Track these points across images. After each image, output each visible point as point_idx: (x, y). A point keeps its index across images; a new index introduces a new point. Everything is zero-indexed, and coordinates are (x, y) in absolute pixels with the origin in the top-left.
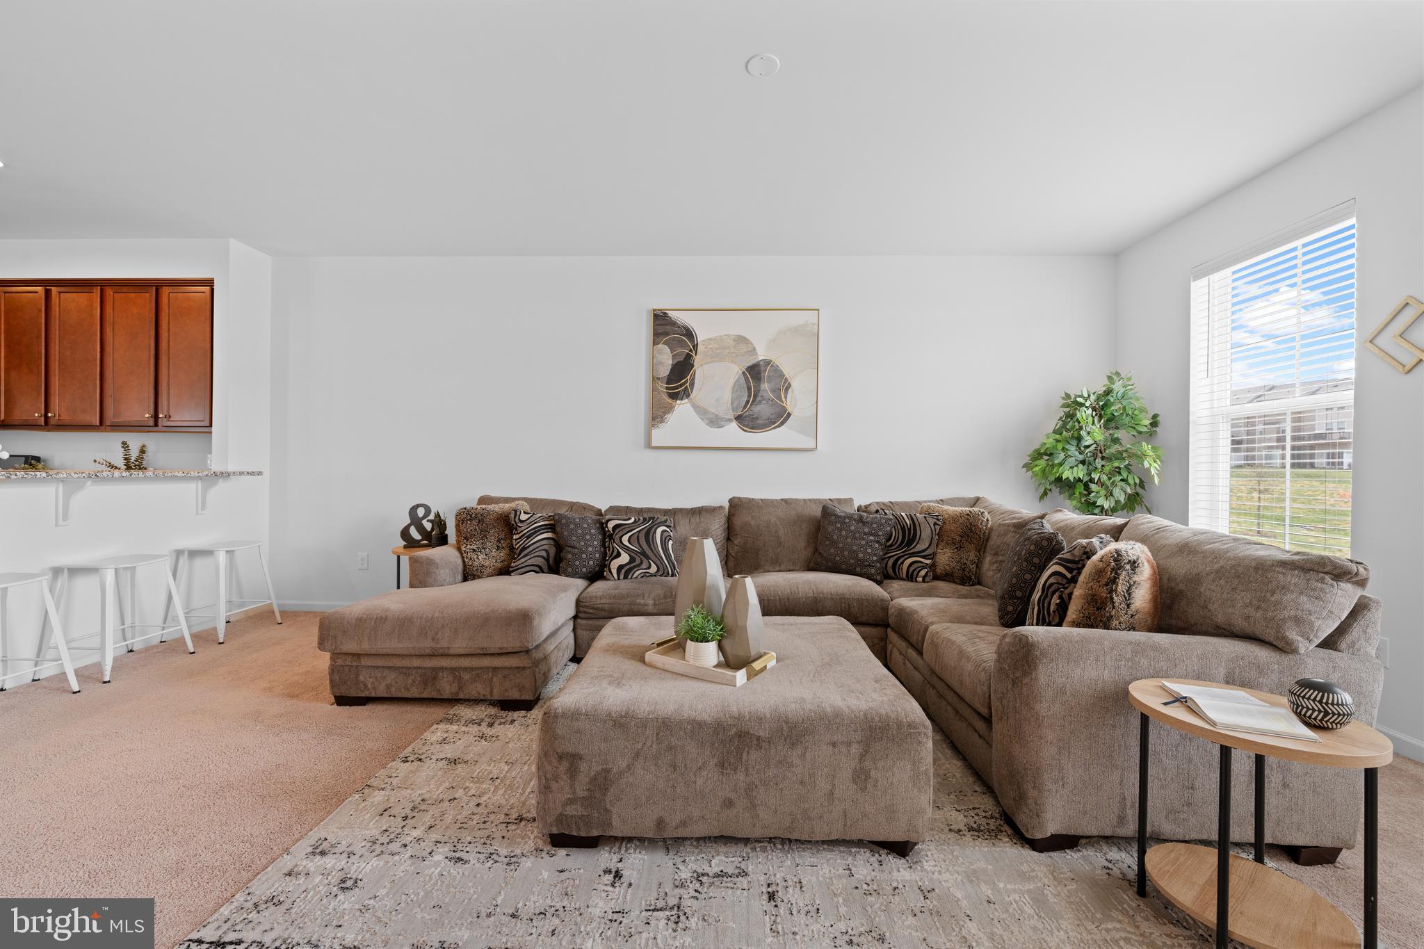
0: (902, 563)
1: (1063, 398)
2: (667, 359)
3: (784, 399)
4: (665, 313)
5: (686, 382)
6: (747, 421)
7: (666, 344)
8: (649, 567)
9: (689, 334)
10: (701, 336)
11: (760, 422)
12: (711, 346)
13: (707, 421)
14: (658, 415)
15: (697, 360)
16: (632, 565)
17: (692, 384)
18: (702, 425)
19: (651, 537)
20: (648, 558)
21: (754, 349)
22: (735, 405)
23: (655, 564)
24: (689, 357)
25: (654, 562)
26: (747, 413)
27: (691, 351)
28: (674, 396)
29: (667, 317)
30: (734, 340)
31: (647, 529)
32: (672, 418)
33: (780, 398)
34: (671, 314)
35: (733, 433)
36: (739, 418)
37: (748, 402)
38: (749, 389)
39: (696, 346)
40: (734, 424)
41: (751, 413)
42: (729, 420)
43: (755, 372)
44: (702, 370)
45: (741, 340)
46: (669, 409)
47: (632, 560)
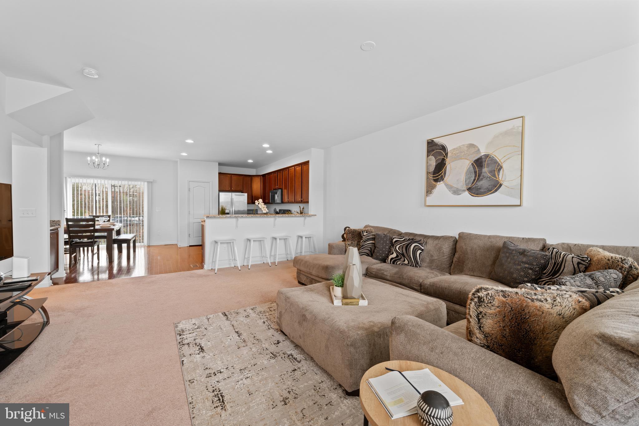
2: (433, 162)
3: (497, 176)
4: (433, 141)
5: (442, 173)
6: (474, 190)
7: (433, 156)
8: (404, 261)
9: (444, 148)
10: (449, 148)
11: (482, 190)
12: (454, 153)
13: (452, 192)
14: (429, 190)
15: (448, 161)
16: (397, 258)
17: (445, 174)
18: (450, 194)
19: (408, 248)
20: (404, 256)
21: (479, 150)
22: (467, 182)
23: (407, 260)
24: (443, 160)
25: (406, 259)
26: (474, 186)
27: (444, 157)
28: (436, 181)
29: (433, 142)
30: (467, 147)
31: (407, 244)
32: (436, 191)
33: (494, 176)
34: (435, 140)
35: (466, 198)
36: (469, 189)
37: (474, 180)
38: (475, 172)
39: (447, 154)
40: (467, 193)
41: (477, 186)
42: (464, 191)
43: (479, 163)
44: (450, 166)
45: (472, 146)
46: (434, 187)
47: (397, 256)
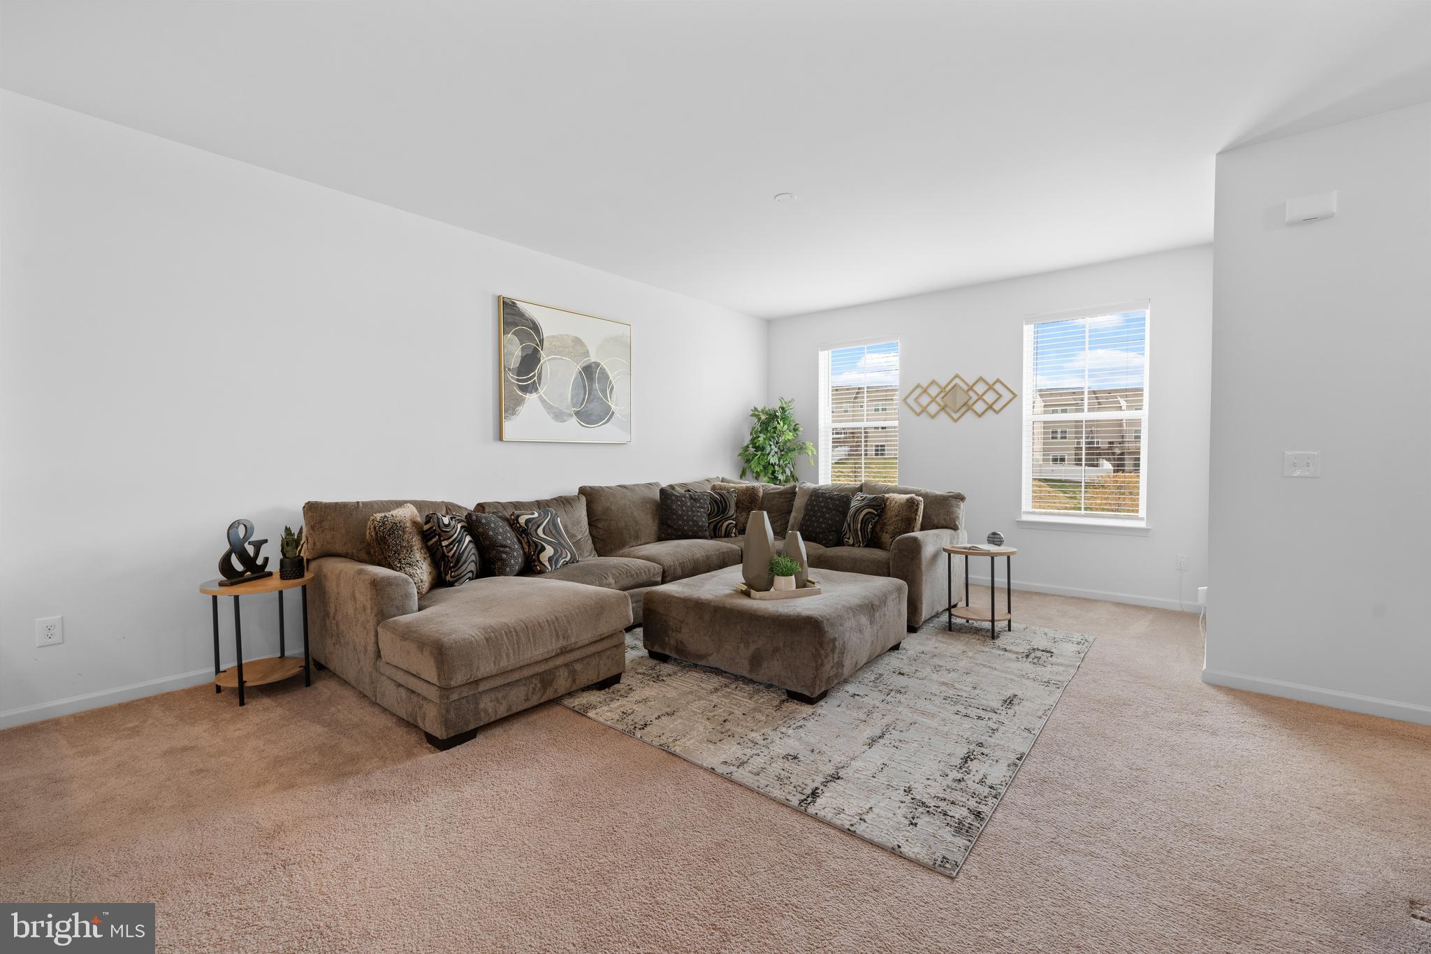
0: (722, 526)
1: (752, 410)
2: (515, 351)
3: (609, 399)
4: (514, 303)
5: (534, 376)
6: (586, 417)
7: (516, 336)
9: (535, 328)
10: (546, 332)
11: (593, 418)
12: (555, 344)
13: (552, 415)
14: (505, 407)
15: (544, 356)
16: (557, 556)
17: (540, 378)
18: (549, 419)
19: (556, 527)
21: (588, 352)
22: (574, 401)
23: (569, 551)
24: (536, 351)
25: (567, 550)
26: (583, 410)
27: (537, 345)
28: (525, 389)
29: (516, 307)
30: (573, 341)
32: (523, 410)
33: (607, 399)
34: (519, 304)
35: (573, 429)
36: (577, 413)
37: (584, 399)
38: (585, 387)
39: (542, 341)
40: (574, 419)
41: (587, 409)
42: (571, 415)
43: (589, 372)
44: (548, 363)
45: (578, 341)
46: (520, 401)
47: (556, 551)
